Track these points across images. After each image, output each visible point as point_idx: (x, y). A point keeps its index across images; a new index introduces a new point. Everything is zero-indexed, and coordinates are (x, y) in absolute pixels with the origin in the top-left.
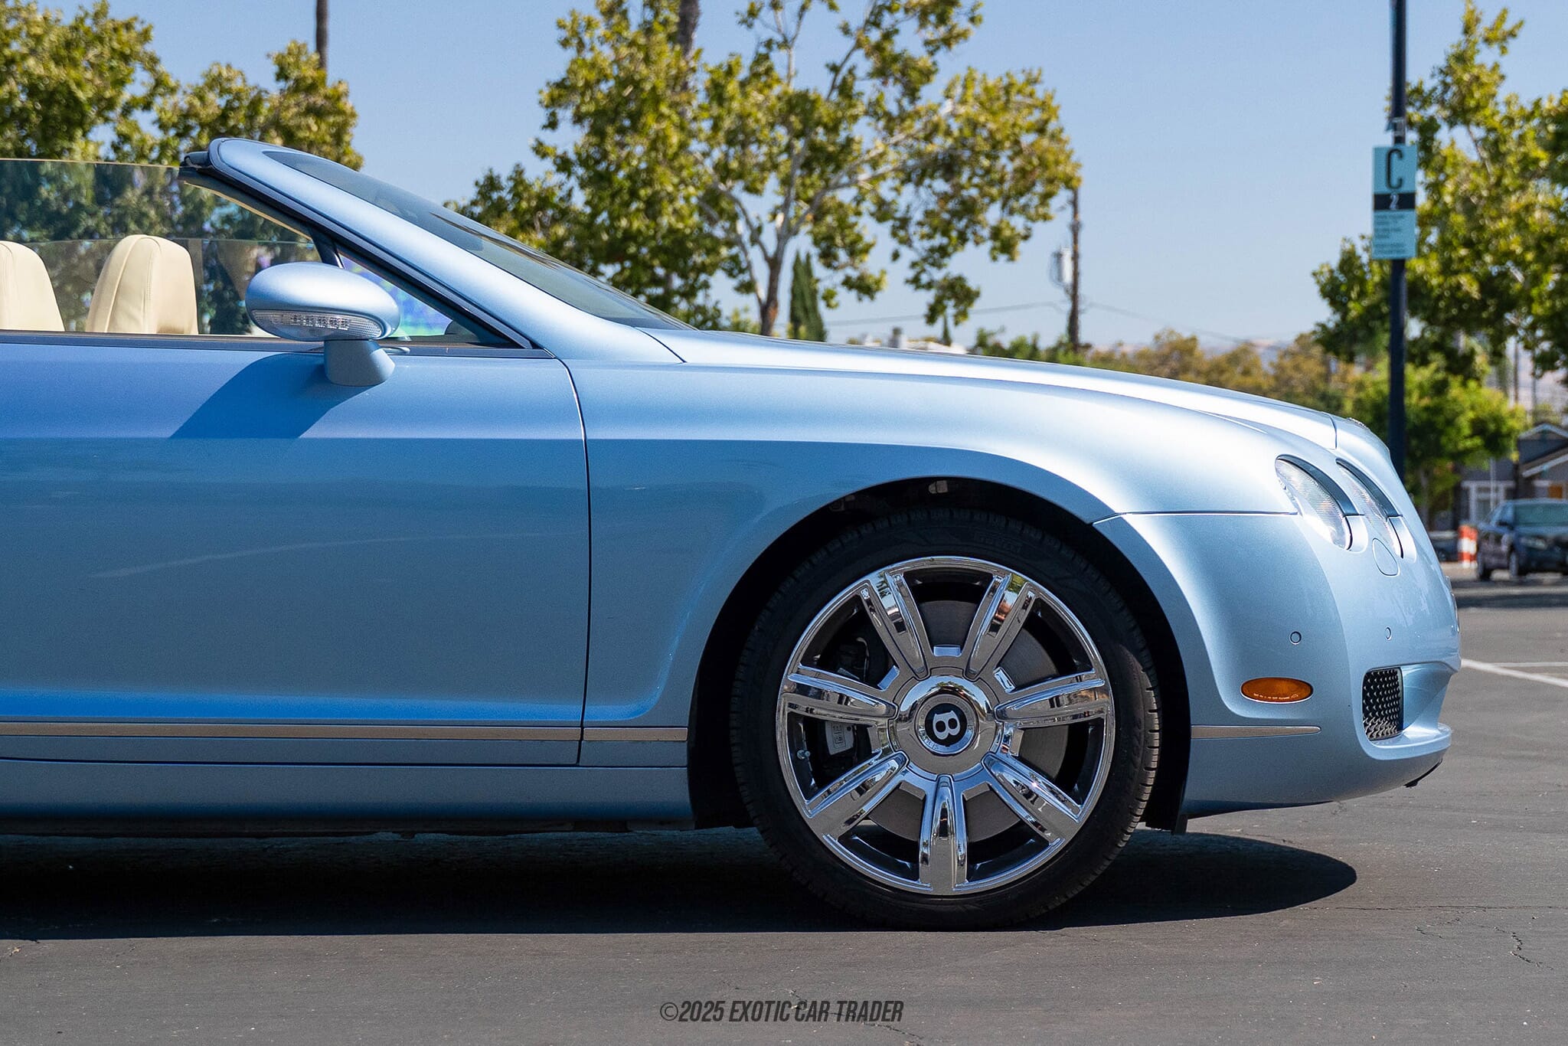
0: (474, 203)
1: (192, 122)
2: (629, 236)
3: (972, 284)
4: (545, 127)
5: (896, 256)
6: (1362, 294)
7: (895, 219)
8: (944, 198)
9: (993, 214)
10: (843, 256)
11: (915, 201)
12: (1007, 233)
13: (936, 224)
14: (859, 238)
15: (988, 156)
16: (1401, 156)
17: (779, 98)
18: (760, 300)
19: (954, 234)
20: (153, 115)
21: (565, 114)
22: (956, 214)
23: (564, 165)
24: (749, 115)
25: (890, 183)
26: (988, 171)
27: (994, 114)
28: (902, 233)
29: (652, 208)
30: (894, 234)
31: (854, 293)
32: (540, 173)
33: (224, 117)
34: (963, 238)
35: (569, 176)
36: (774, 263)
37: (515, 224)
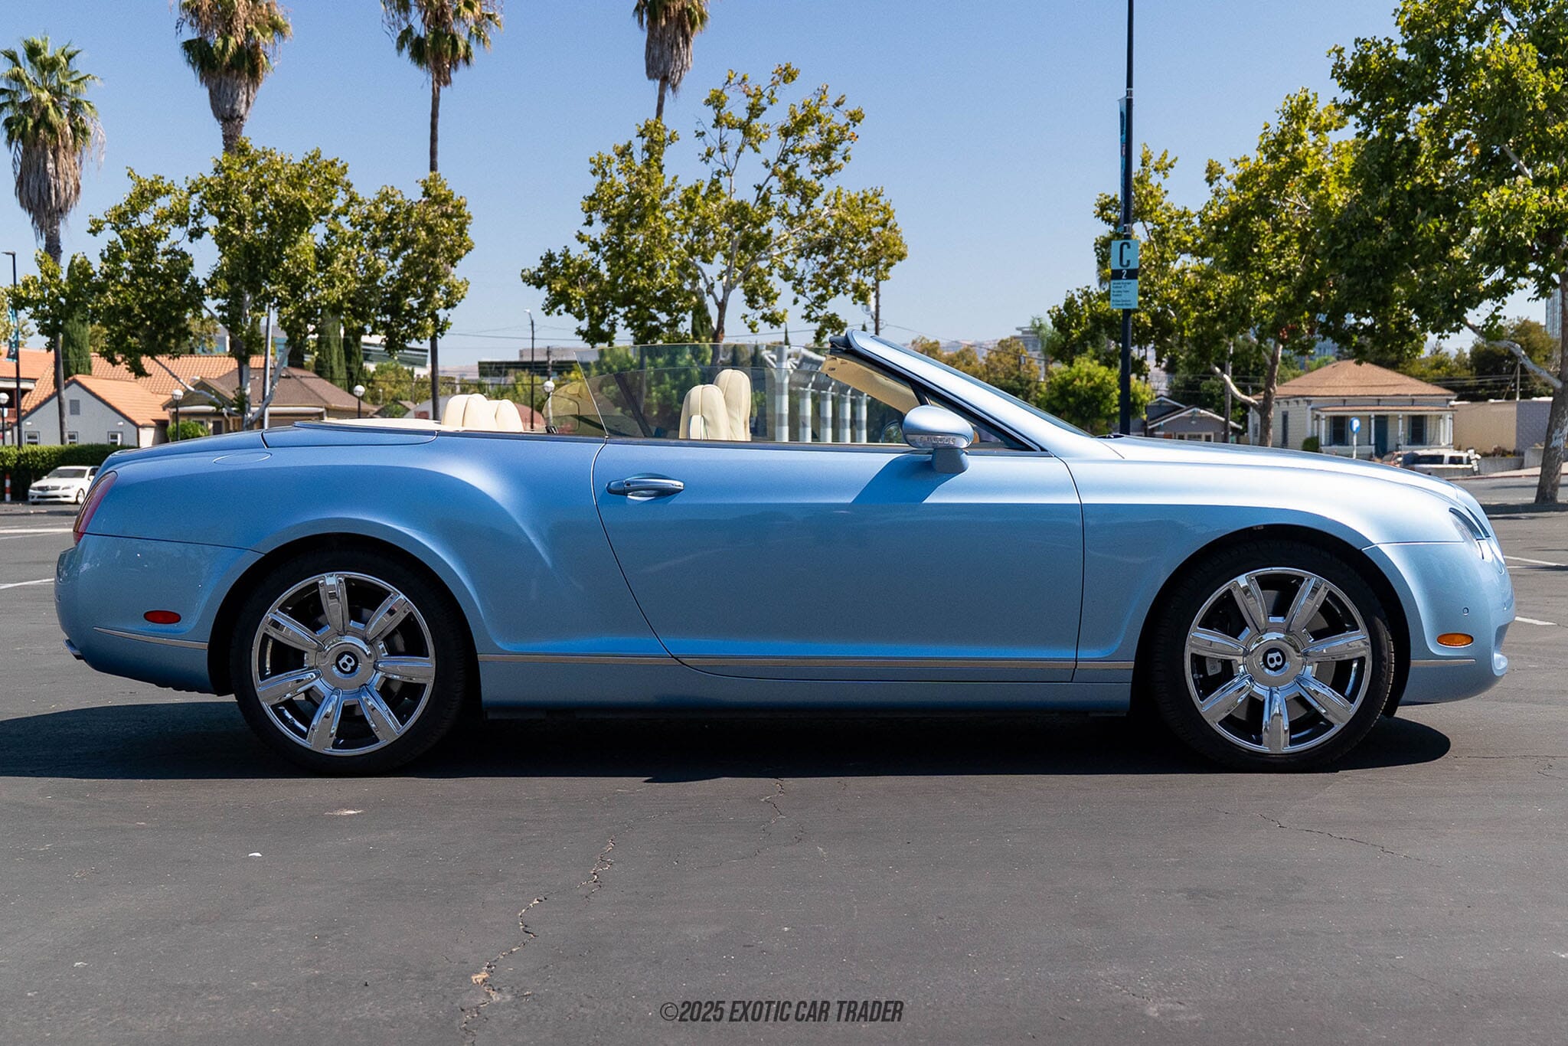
0: (540, 270)
1: (371, 222)
2: (637, 290)
3: (842, 318)
4: (585, 224)
5: (796, 301)
6: (1079, 324)
7: (795, 279)
8: (823, 265)
9: (853, 277)
10: (761, 301)
11: (805, 267)
12: (863, 287)
13: (819, 281)
14: (771, 289)
15: (852, 241)
16: (1129, 247)
17: (726, 207)
19: (831, 288)
20: (348, 218)
21: (597, 217)
22: (832, 276)
23: (595, 247)
24: (709, 217)
25: (790, 256)
26: (852, 251)
27: (856, 215)
28: (799, 287)
29: (651, 273)
30: (794, 288)
31: (767, 324)
32: (579, 252)
33: (390, 218)
34: (837, 291)
35: (597, 254)
36: (722, 306)
37: (565, 282)
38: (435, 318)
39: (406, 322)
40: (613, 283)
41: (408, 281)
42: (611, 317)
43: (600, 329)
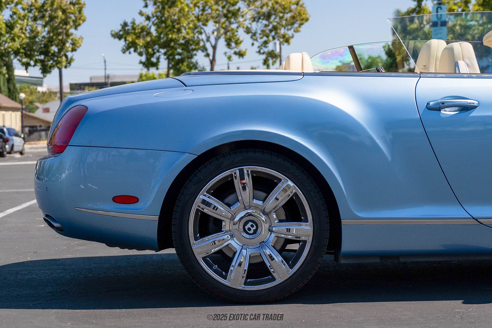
0: (120, 31)
1: (33, 8)
2: (172, 40)
4: (143, 7)
5: (253, 44)
7: (252, 33)
8: (266, 25)
9: (282, 31)
10: (233, 45)
11: (257, 27)
12: (287, 36)
13: (264, 34)
14: (238, 39)
15: (281, 13)
16: (441, 9)
18: (210, 59)
19: (271, 37)
21: (150, 3)
22: (271, 31)
23: (148, 18)
25: (248, 21)
26: (281, 17)
28: (254, 37)
29: (179, 31)
30: (252, 37)
31: (237, 56)
32: (140, 21)
34: (274, 38)
35: (150, 22)
36: (214, 48)
37: (134, 37)
38: (66, 56)
39: (52, 59)
40: (159, 37)
41: (52, 37)
42: (157, 54)
43: (151, 61)
